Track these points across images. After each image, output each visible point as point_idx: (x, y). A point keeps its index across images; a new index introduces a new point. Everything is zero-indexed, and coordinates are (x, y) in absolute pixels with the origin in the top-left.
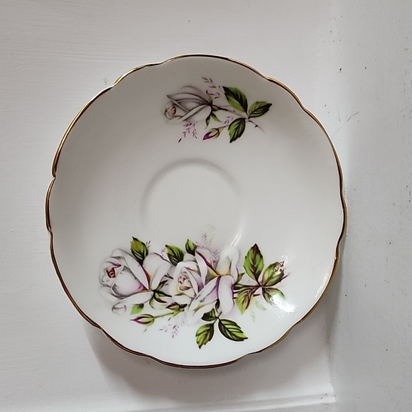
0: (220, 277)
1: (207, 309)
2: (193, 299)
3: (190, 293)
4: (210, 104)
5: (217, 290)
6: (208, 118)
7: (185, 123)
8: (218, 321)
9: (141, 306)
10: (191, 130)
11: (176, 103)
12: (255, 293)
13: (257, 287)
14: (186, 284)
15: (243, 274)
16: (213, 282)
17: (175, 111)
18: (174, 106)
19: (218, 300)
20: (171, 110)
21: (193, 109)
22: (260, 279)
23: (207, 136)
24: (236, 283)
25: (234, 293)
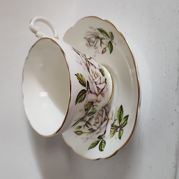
0: (109, 120)
1: (101, 134)
2: (98, 128)
3: (98, 125)
4: (99, 38)
5: (107, 126)
6: (101, 44)
7: (95, 48)
8: (102, 140)
9: (80, 127)
10: (97, 51)
11: (88, 40)
12: (117, 130)
13: (119, 127)
14: (97, 121)
15: (116, 120)
16: (106, 122)
17: (90, 44)
18: (88, 41)
19: (106, 131)
20: (88, 44)
21: (95, 41)
22: (120, 124)
23: (103, 52)
24: (113, 124)
25: (111, 128)
